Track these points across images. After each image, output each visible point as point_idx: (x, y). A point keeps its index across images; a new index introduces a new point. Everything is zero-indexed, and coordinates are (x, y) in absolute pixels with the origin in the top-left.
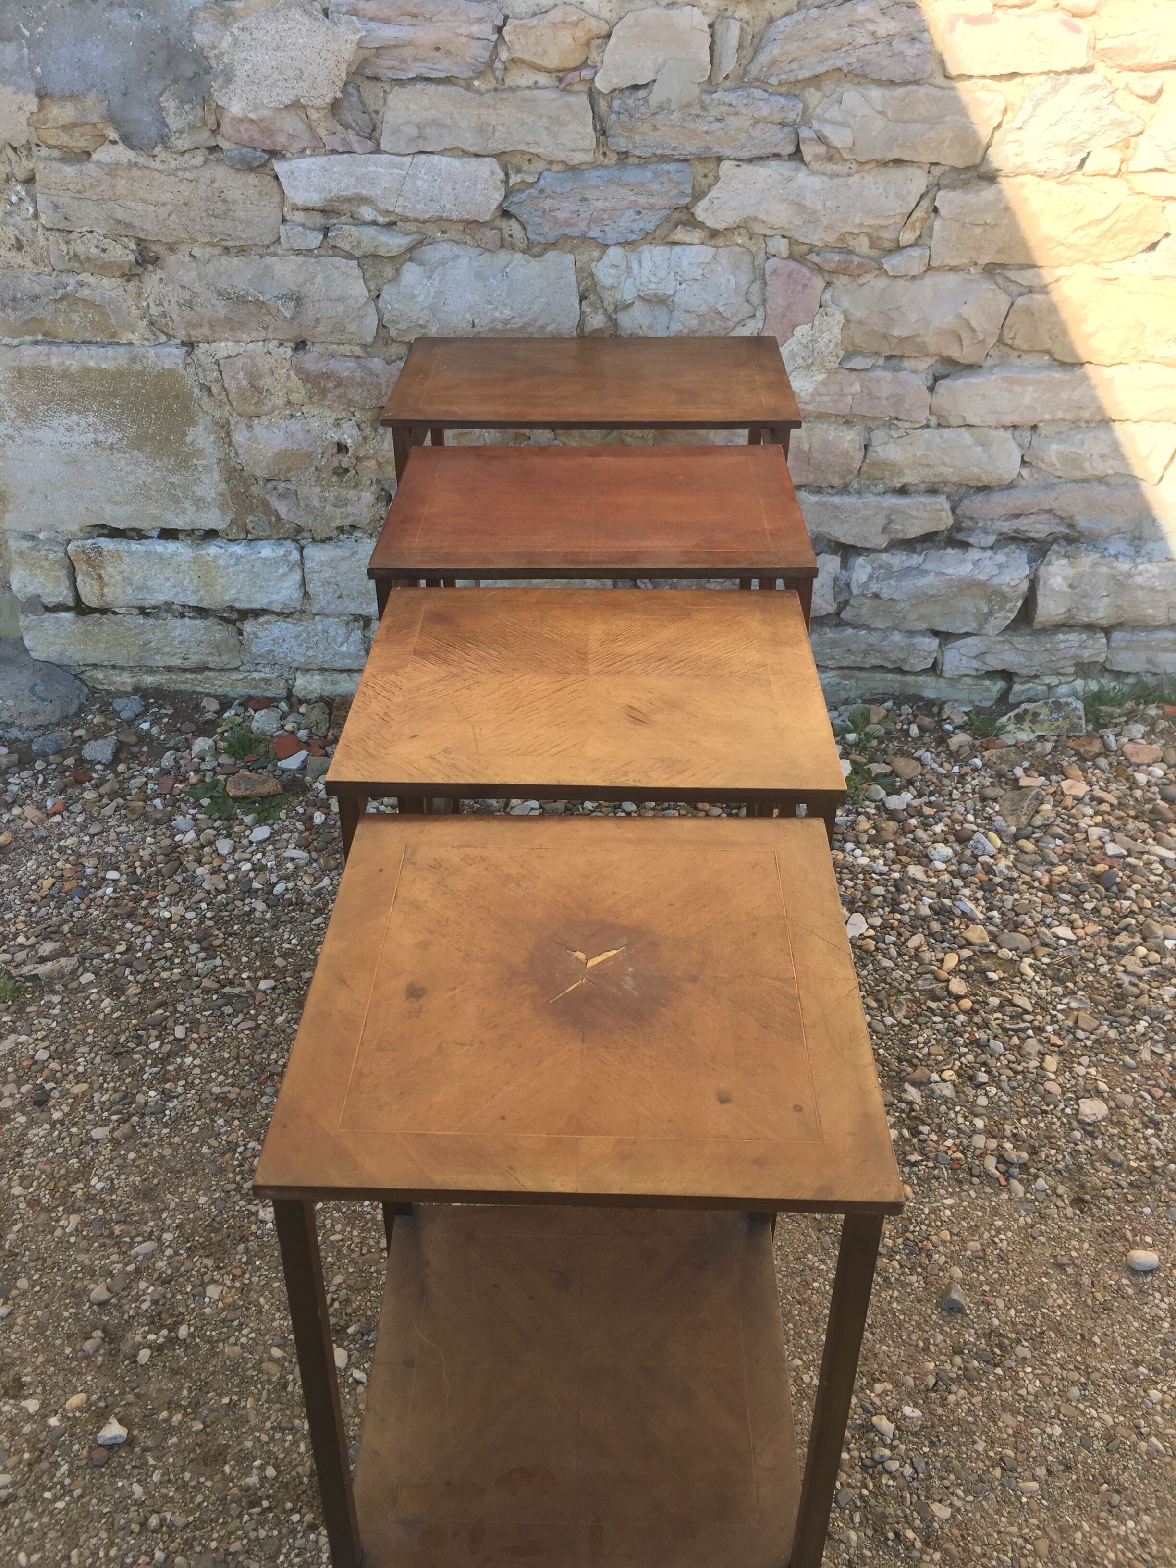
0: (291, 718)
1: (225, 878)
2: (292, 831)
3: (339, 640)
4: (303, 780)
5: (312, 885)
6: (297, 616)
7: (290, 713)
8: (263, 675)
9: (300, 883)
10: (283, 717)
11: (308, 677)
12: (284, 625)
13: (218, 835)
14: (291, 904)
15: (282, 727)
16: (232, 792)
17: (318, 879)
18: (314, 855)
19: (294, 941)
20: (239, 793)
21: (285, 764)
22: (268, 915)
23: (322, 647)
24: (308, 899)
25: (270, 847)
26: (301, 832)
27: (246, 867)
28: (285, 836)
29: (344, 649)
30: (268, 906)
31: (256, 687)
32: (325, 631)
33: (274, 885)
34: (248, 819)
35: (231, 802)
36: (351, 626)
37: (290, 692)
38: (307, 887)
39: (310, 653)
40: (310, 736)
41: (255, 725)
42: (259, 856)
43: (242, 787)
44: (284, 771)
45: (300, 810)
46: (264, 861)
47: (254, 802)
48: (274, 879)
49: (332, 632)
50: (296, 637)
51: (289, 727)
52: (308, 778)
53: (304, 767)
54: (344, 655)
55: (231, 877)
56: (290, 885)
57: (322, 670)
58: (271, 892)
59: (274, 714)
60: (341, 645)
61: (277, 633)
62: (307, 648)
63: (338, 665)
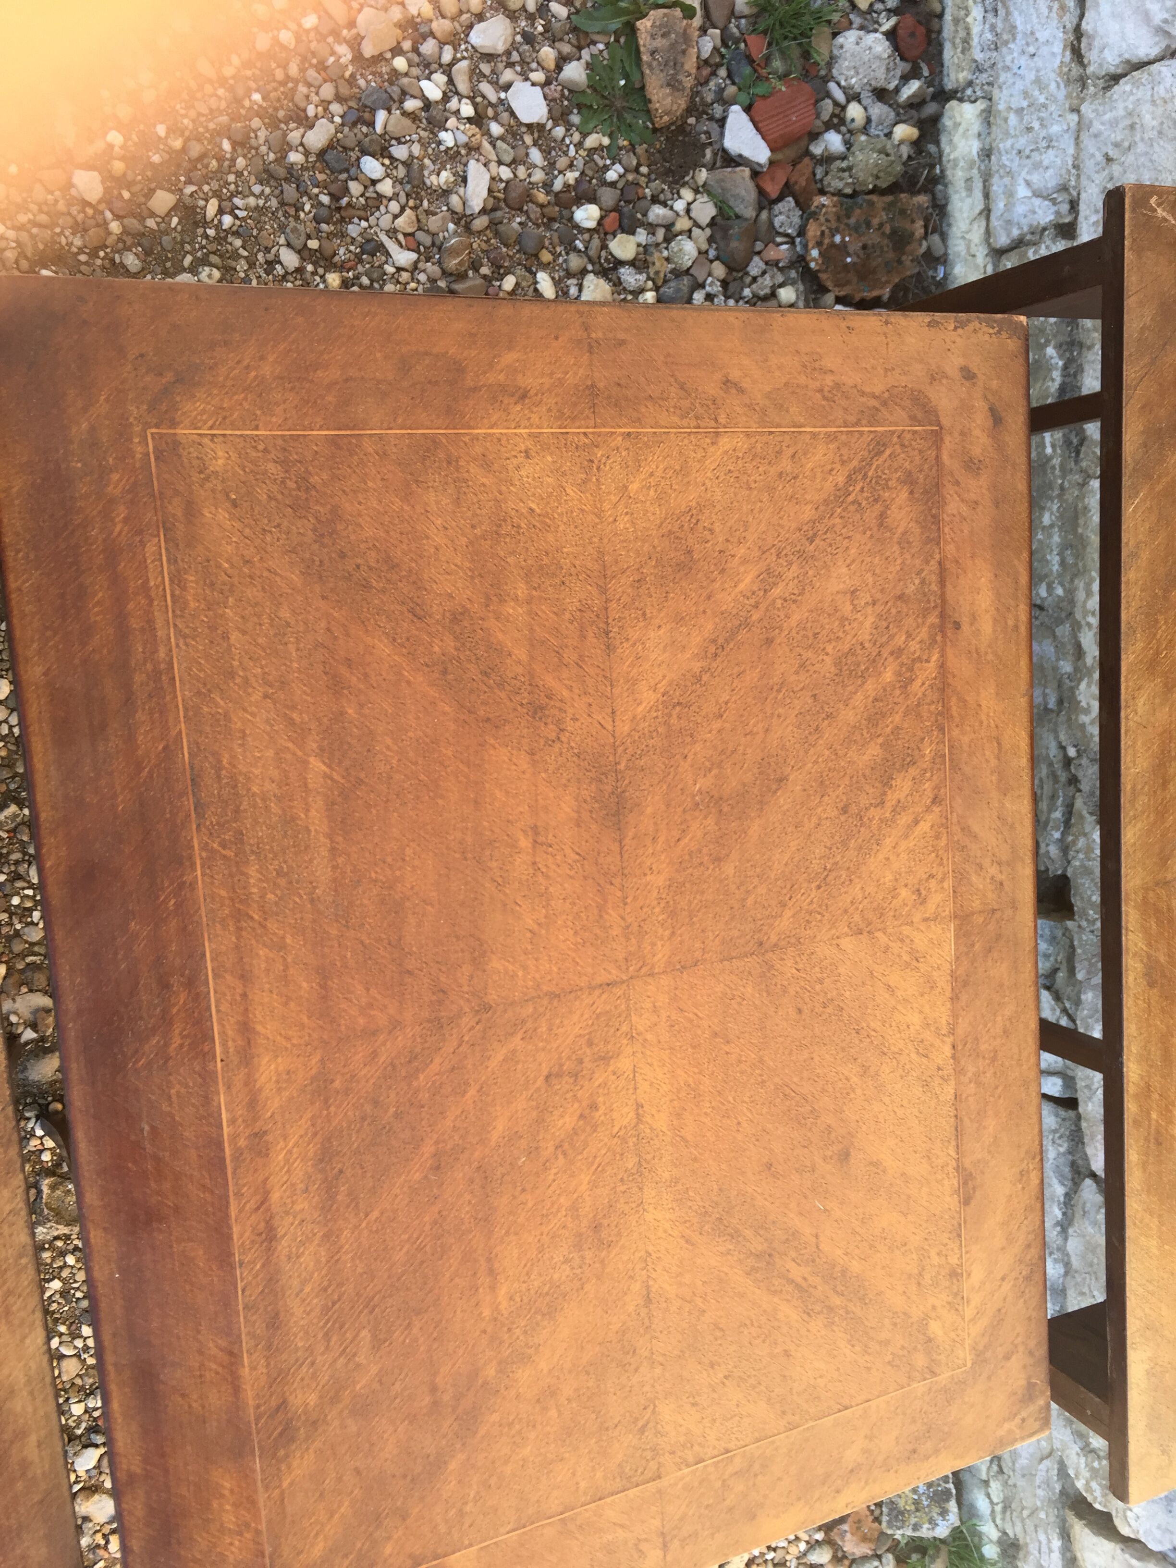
0: (878, 110)
1: (397, 51)
2: (551, 166)
3: (1035, 178)
4: (697, 165)
5: (392, 233)
6: (1076, 71)
7: (895, 106)
8: (975, 30)
9: (394, 206)
10: (881, 94)
11: (976, 126)
12: (1058, 47)
13: (531, 18)
14: (336, 198)
15: (853, 97)
16: (644, 25)
17: (410, 242)
18: (480, 223)
19: (227, 220)
20: (643, 39)
21: (737, 118)
22: (295, 157)
23: (1022, 142)
24: (353, 230)
25: (496, 129)
26: (547, 186)
27: (433, 90)
28: (536, 156)
29: (1022, 192)
30: (322, 153)
31: (956, 21)
32: (1050, 143)
33: (382, 152)
34: (575, 72)
35: (616, 24)
36: (1061, 197)
37: (954, 95)
38: (385, 221)
39: (1013, 119)
40: (828, 159)
41: (849, 39)
42: (467, 110)
43: (659, 43)
44: (722, 122)
45: (611, 175)
46: (452, 122)
47: (626, 76)
48: (400, 152)
49: (1049, 157)
50: (1038, 81)
51: (854, 111)
52: (703, 175)
53: (731, 161)
54: (1010, 194)
55: (400, 63)
56: (386, 187)
57: (987, 153)
58: (364, 152)
59: (881, 74)
60: (1028, 184)
61: (1043, 35)
62: (1020, 111)
63: (997, 186)
